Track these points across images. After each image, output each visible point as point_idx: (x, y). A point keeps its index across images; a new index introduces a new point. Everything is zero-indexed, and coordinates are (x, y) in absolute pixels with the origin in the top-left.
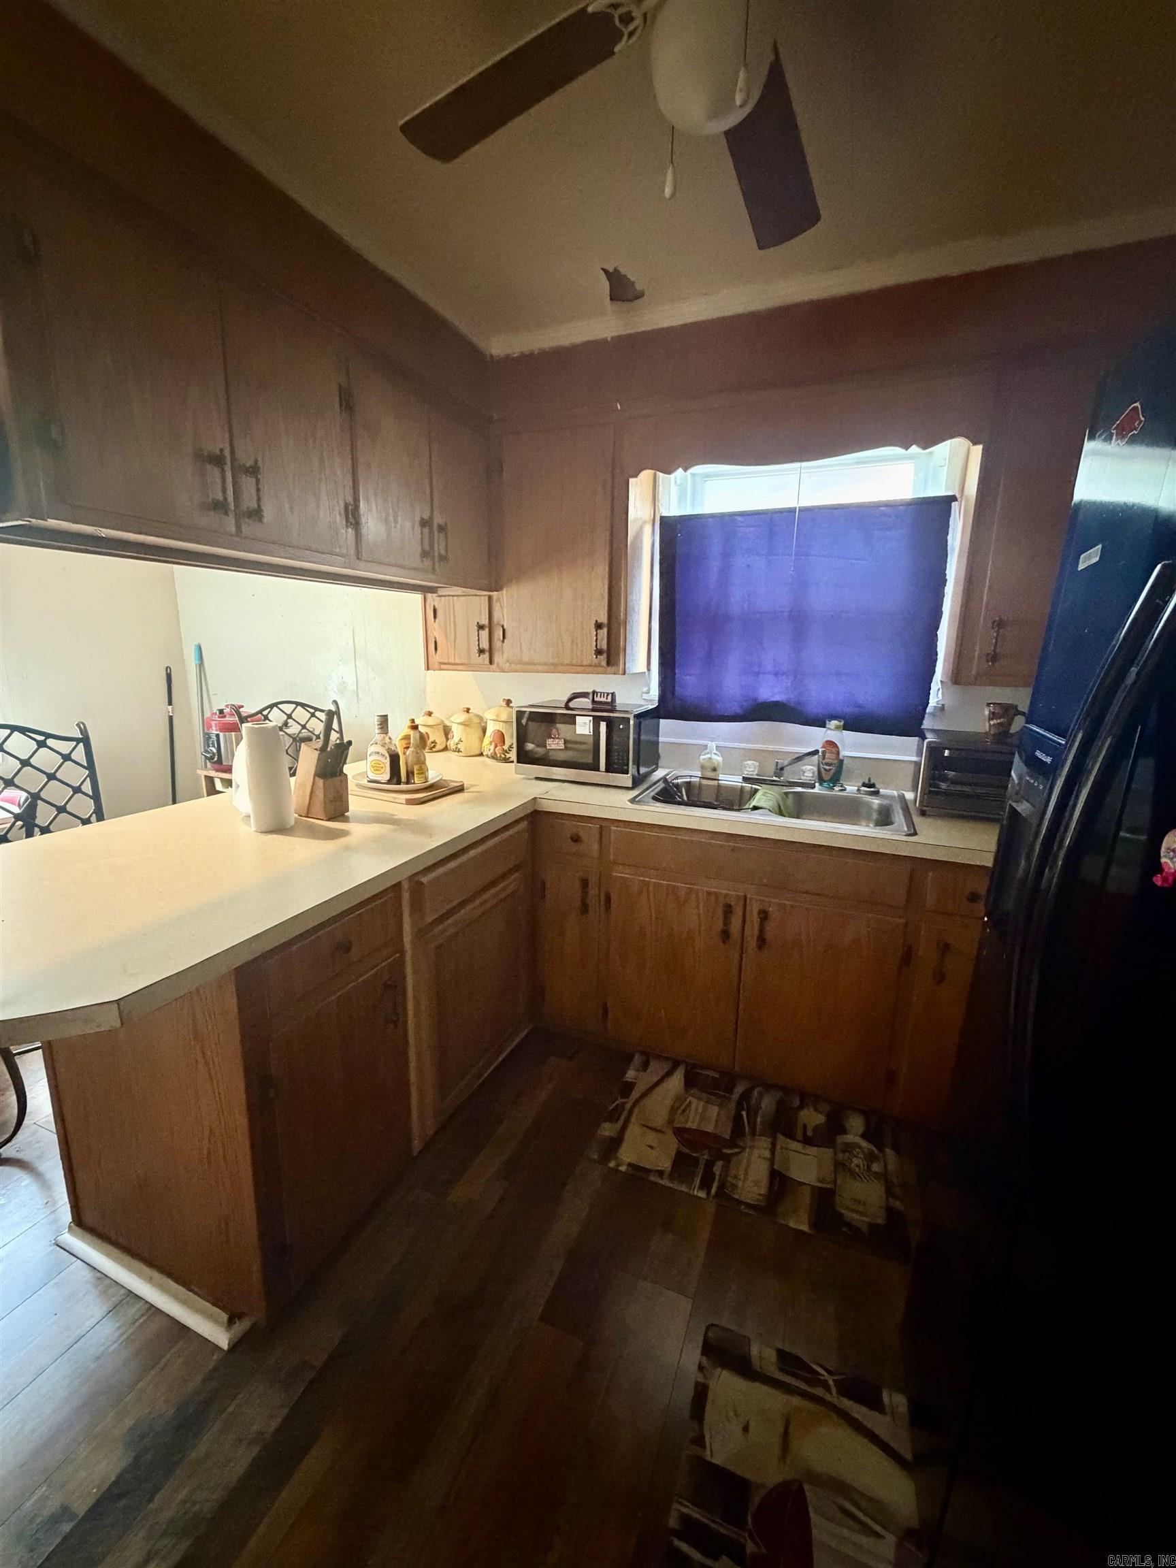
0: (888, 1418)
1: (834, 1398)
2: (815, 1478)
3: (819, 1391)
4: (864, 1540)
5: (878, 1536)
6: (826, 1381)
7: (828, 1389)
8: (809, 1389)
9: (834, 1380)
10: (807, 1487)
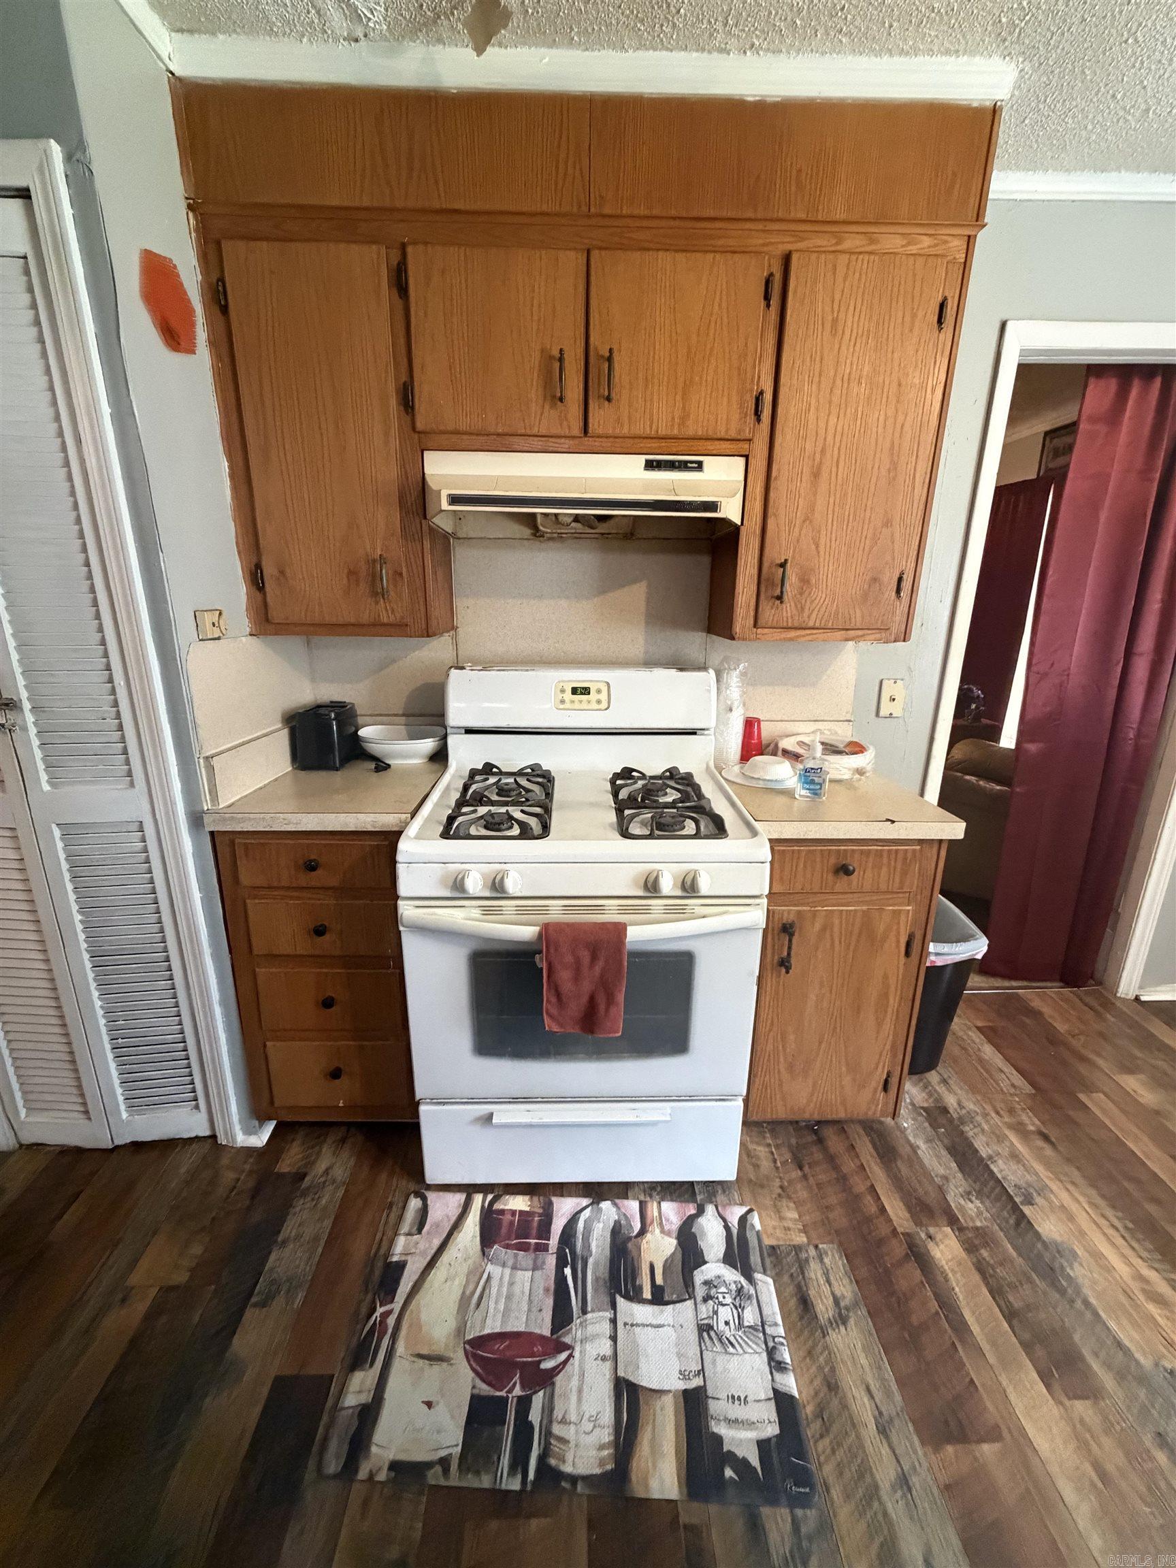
0: (409, 1258)
1: (397, 1305)
2: (460, 1330)
3: (391, 1321)
4: (494, 1290)
5: (489, 1277)
6: (382, 1315)
7: (390, 1312)
8: (390, 1331)
9: (381, 1306)
10: (469, 1337)
